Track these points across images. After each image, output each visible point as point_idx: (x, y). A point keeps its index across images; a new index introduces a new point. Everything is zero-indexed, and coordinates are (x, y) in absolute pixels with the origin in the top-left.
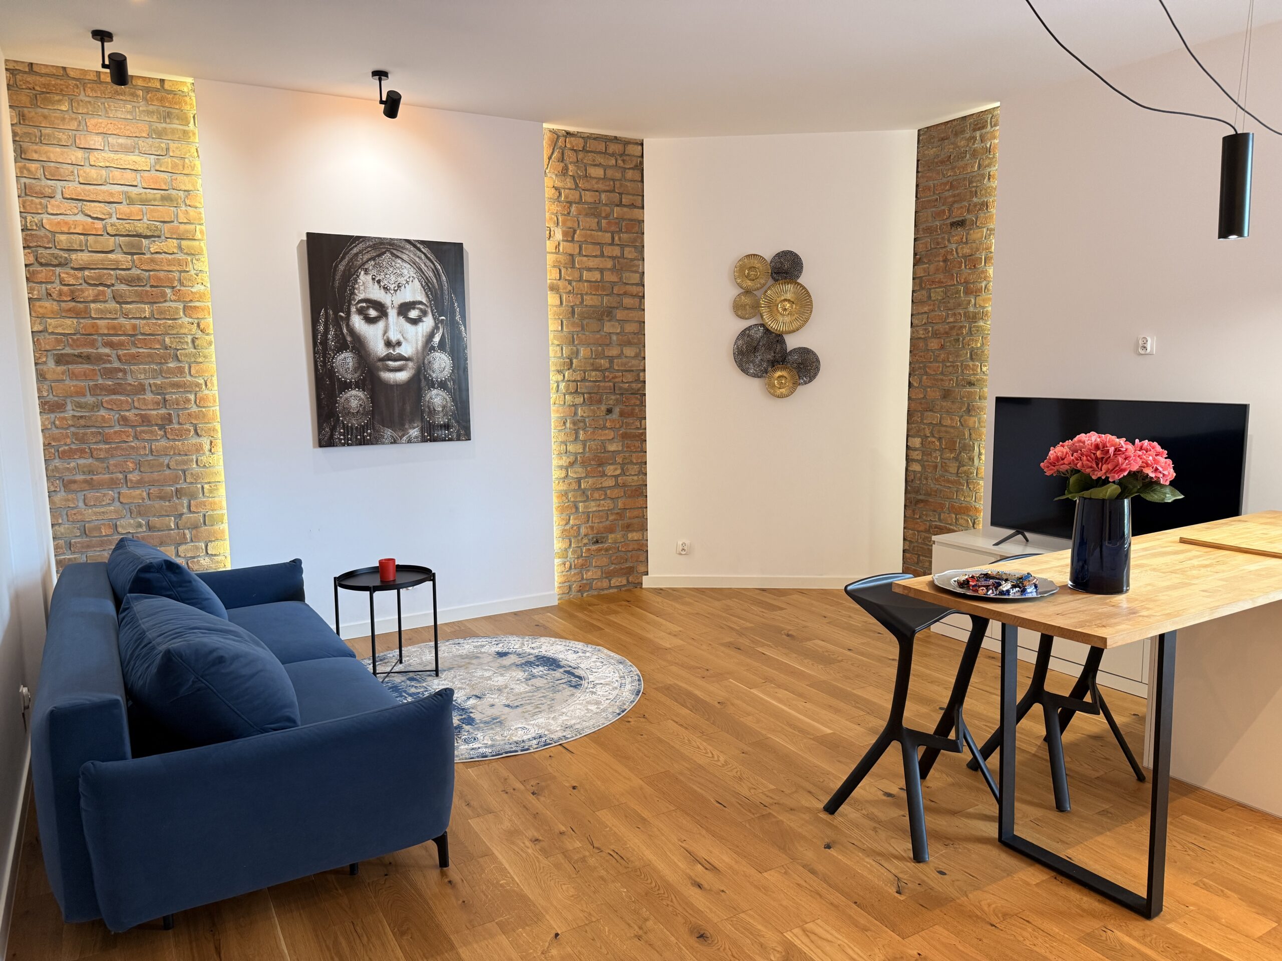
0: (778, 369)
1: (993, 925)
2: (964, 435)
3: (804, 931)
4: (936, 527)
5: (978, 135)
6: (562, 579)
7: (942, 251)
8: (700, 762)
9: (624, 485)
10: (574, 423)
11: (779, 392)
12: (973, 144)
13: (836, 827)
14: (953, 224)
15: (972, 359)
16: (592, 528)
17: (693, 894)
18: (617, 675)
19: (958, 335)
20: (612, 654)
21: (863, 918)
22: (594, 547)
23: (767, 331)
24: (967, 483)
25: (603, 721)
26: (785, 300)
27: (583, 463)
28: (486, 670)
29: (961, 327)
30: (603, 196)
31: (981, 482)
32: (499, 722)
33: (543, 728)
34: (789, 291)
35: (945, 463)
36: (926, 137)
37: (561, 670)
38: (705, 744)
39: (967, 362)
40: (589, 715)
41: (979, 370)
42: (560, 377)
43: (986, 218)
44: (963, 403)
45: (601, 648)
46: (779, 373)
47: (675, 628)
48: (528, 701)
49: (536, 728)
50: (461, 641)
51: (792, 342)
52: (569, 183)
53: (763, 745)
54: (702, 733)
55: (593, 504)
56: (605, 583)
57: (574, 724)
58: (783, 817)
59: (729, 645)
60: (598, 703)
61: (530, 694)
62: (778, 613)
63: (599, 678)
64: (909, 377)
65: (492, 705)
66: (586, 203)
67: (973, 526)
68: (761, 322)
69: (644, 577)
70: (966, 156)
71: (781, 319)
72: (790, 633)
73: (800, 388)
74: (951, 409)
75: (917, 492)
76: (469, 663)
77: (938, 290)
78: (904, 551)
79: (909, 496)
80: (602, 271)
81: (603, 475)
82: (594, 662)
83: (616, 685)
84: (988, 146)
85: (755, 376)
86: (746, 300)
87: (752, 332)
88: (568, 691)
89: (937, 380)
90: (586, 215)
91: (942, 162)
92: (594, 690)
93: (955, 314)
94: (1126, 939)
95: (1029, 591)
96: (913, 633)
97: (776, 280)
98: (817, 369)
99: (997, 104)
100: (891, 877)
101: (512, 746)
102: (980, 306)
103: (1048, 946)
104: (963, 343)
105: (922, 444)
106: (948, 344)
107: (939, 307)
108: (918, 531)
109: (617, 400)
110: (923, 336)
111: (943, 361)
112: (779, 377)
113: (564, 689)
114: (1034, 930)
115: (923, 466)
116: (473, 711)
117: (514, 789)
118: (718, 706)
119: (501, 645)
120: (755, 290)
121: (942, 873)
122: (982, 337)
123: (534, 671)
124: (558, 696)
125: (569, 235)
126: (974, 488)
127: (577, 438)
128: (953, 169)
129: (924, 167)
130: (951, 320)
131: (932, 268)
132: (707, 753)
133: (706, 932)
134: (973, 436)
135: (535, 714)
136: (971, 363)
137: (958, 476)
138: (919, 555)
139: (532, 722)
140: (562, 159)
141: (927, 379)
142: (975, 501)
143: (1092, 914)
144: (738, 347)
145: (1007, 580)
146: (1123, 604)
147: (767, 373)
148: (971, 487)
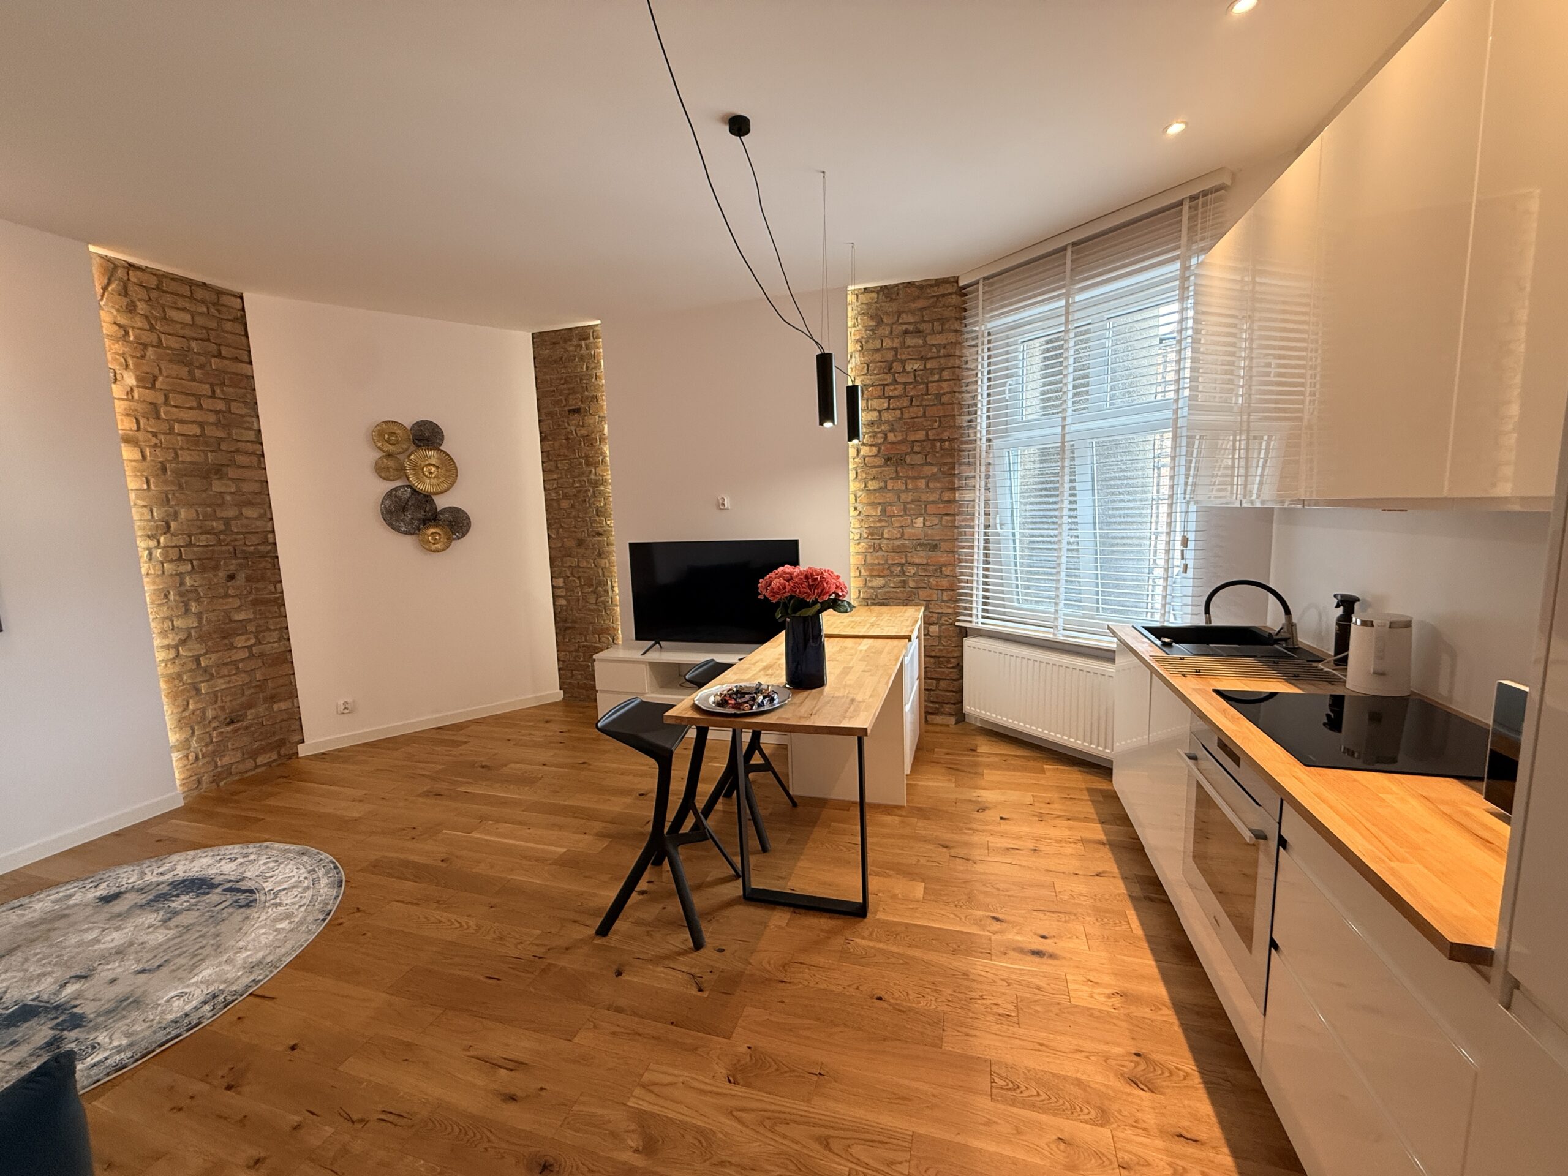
0: (430, 526)
1: (782, 982)
2: (598, 573)
3: (644, 1086)
4: (584, 646)
5: (584, 344)
6: (187, 774)
7: (564, 431)
8: (449, 939)
9: (262, 655)
10: (181, 595)
12: (581, 350)
13: (616, 948)
14: (570, 411)
15: (598, 515)
16: (223, 708)
17: (512, 1114)
18: (303, 870)
19: (584, 497)
20: (287, 846)
21: (688, 1037)
22: (229, 728)
23: (415, 491)
24: (606, 610)
25: (304, 937)
26: (430, 465)
27: (200, 639)
28: (86, 930)
29: (586, 491)
30: (194, 345)
31: (618, 608)
32: (134, 1001)
33: (214, 982)
34: (432, 456)
35: (586, 596)
36: (540, 340)
37: (219, 890)
38: (445, 914)
39: (595, 517)
40: (281, 937)
41: (604, 523)
42: (153, 543)
43: (597, 408)
44: (594, 549)
45: (266, 844)
46: (431, 530)
47: (359, 793)
48: (177, 952)
49: (203, 987)
50: (25, 900)
51: (442, 502)
52: (139, 322)
53: (507, 890)
54: (438, 902)
55: (221, 681)
56: (250, 764)
57: (264, 957)
58: (564, 962)
59: (427, 794)
60: (288, 916)
61: (177, 940)
62: (463, 747)
63: (280, 883)
64: (548, 531)
65: (113, 981)
66: (168, 348)
67: (615, 642)
68: (407, 484)
69: (300, 746)
70: (575, 359)
71: (428, 481)
72: (484, 764)
73: (454, 542)
74: (586, 554)
75: (565, 621)
76: (49, 930)
77: (563, 462)
78: (559, 670)
79: (559, 624)
80: (201, 425)
81: (232, 647)
82: (265, 864)
83: (306, 883)
84: (593, 353)
85: (406, 533)
86: (391, 463)
87: (400, 492)
88: (238, 915)
89: (571, 532)
90: (171, 361)
91: (556, 361)
92: (278, 900)
93: (580, 481)
94: (864, 943)
95: (775, 698)
96: (671, 753)
97: (418, 447)
98: (468, 525)
99: (599, 322)
100: (687, 977)
101: (168, 1030)
102: (600, 474)
103: (826, 979)
104: (589, 503)
105: (565, 583)
106: (577, 504)
107: (566, 475)
108: (570, 652)
109: (240, 565)
110: (555, 498)
111: (574, 517)
112: (432, 533)
113: (231, 914)
114: (810, 969)
115: (567, 601)
116: (77, 1002)
117: (192, 1097)
118: (442, 864)
119: (104, 885)
120: (398, 454)
121: (721, 951)
122: (605, 498)
123: (173, 905)
124: (223, 928)
125: (148, 381)
126: (612, 613)
127: (187, 611)
128: (565, 367)
129: (540, 364)
130: (577, 485)
132: (452, 923)
133: (547, 1158)
134: (606, 574)
135: (195, 966)
136: (597, 518)
137: (596, 606)
138: (572, 671)
139: (192, 981)
140: (125, 293)
141: (563, 531)
142: (616, 622)
143: (832, 933)
144: (385, 507)
145: (756, 693)
146: (837, 694)
147: (419, 530)
148: (608, 612)
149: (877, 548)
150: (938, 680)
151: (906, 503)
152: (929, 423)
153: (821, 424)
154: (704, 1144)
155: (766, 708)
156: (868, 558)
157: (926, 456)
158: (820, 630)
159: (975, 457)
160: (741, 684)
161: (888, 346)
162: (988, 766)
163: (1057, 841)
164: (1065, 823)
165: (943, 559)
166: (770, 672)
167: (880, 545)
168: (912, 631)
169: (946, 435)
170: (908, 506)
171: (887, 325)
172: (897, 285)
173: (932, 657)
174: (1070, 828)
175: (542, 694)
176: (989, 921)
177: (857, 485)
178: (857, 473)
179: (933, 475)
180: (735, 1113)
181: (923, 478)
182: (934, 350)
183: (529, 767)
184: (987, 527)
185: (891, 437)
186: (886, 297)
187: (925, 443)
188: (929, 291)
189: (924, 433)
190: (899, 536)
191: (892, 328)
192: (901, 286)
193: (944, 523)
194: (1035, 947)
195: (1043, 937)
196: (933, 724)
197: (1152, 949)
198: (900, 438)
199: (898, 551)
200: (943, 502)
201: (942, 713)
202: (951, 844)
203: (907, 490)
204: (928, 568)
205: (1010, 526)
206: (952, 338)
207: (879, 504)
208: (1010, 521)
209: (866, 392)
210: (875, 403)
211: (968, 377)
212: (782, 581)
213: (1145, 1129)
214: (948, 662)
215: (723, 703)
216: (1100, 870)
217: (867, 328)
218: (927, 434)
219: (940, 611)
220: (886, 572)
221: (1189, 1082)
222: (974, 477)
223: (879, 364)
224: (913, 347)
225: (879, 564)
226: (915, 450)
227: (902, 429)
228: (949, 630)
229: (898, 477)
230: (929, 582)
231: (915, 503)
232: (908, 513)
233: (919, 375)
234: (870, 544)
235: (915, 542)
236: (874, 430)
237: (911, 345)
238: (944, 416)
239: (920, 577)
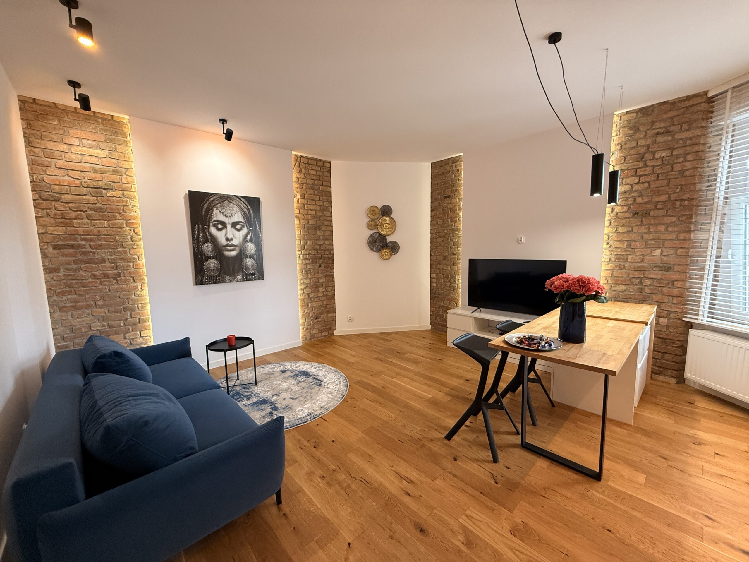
0: (384, 249)
2: (452, 273)
3: (467, 516)
4: (442, 306)
5: (454, 165)
6: (303, 335)
7: (441, 206)
8: (385, 420)
9: (327, 295)
10: (306, 271)
12: (453, 168)
13: (454, 447)
14: (445, 197)
15: (454, 245)
16: (314, 313)
17: (408, 501)
18: (336, 378)
19: (448, 236)
20: (331, 367)
22: (315, 321)
23: (380, 234)
25: (336, 402)
26: (386, 223)
27: (310, 288)
28: (278, 380)
29: (450, 234)
30: (316, 182)
31: (459, 290)
32: (290, 408)
33: (311, 409)
34: (388, 220)
35: (445, 283)
36: (434, 166)
37: (311, 377)
38: (383, 409)
39: (452, 246)
40: (329, 400)
41: (456, 249)
42: (300, 253)
43: (458, 195)
44: (451, 261)
45: (325, 365)
46: (385, 251)
47: (353, 353)
48: (300, 395)
49: (308, 409)
50: (264, 366)
51: (389, 239)
52: (302, 176)
54: (380, 403)
55: (314, 303)
56: (320, 335)
57: (324, 405)
59: (377, 359)
60: (332, 393)
61: (301, 391)
62: (390, 342)
63: (329, 380)
64: (431, 252)
65: (285, 399)
66: (309, 184)
67: (457, 306)
68: (377, 231)
69: (335, 331)
70: (450, 173)
71: (385, 230)
72: (398, 351)
73: (393, 256)
74: (447, 263)
75: (435, 293)
76: (270, 377)
77: (440, 220)
78: (430, 315)
79: (432, 295)
80: (316, 211)
81: (318, 291)
82: (324, 372)
83: (337, 383)
84: (458, 169)
85: (376, 251)
86: (372, 223)
87: (375, 235)
88: (317, 388)
89: (441, 253)
90: (309, 189)
91: (441, 175)
92: (328, 386)
93: (447, 229)
94: (598, 495)
96: (489, 362)
97: (383, 216)
98: (399, 249)
99: (462, 154)
100: (489, 474)
101: (299, 421)
102: (457, 226)
103: (571, 505)
104: (450, 240)
105: (436, 276)
106: (445, 240)
107: (441, 227)
108: (436, 308)
109: (323, 261)
110: (435, 237)
111: (443, 246)
113: (315, 387)
114: (561, 496)
115: (437, 284)
116: (276, 403)
117: (305, 446)
118: (382, 388)
119: (282, 367)
120: (375, 219)
121: (508, 468)
122: (458, 237)
123: (300, 379)
124: (313, 391)
125: (303, 196)
127: (307, 277)
128: (445, 177)
129: (433, 176)
130: (446, 231)
131: (438, 213)
132: (386, 414)
133: (423, 526)
134: (456, 273)
135: (305, 402)
136: (454, 247)
137: (450, 288)
139: (305, 406)
140: (299, 166)
141: (437, 252)
142: (457, 297)
143: (577, 482)
144: (369, 241)
145: (540, 340)
146: (592, 349)
147: (380, 250)
148: (455, 291)
149: (621, 267)
150: (664, 353)
151: (647, 241)
152: (671, 189)
153: (592, 194)
154: (497, 557)
155: (546, 349)
156: (614, 272)
157: (667, 211)
158: (583, 312)
159: (712, 210)
160: (531, 334)
161: (642, 144)
162: (705, 416)
165: (676, 276)
166: (547, 330)
167: (624, 266)
168: (649, 319)
169: (686, 196)
170: (649, 242)
171: (643, 131)
173: (659, 338)
175: (423, 325)
177: (610, 229)
178: (610, 223)
179: (672, 223)
180: (513, 550)
181: (663, 225)
182: (681, 142)
183: (416, 356)
184: (718, 257)
185: (639, 200)
186: (644, 114)
187: (667, 203)
188: (680, 105)
189: (667, 196)
190: (639, 261)
191: (646, 133)
192: (656, 106)
193: (678, 254)
198: (646, 200)
199: (639, 270)
200: (678, 240)
201: (665, 375)
202: (669, 458)
203: (649, 232)
204: (662, 281)
205: (742, 257)
206: (698, 132)
207: (626, 241)
208: (742, 253)
209: (624, 174)
210: (630, 180)
211: (709, 157)
212: (561, 282)
214: (673, 343)
215: (521, 342)
217: (626, 135)
218: (669, 197)
219: (670, 309)
220: (627, 282)
222: (710, 223)
223: (633, 156)
224: (662, 142)
225: (622, 277)
226: (657, 207)
227: (649, 195)
228: (677, 323)
229: (642, 224)
230: (662, 290)
231: (655, 241)
232: (648, 246)
233: (666, 160)
234: (617, 264)
235: (652, 265)
236: (628, 196)
237: (661, 141)
238: (685, 185)
239: (655, 287)
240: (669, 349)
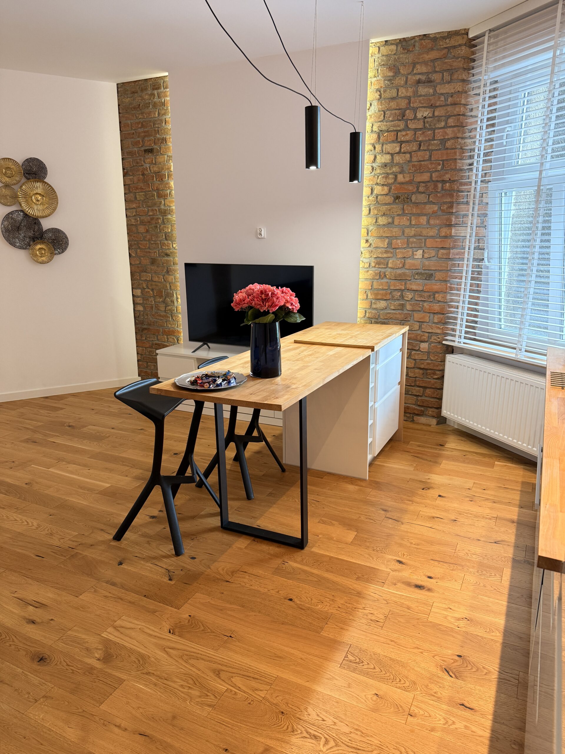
0: (38, 243)
1: (227, 581)
2: (167, 287)
3: (115, 628)
4: (156, 344)
5: (156, 93)
7: (141, 168)
8: (18, 531)
11: (40, 259)
12: (154, 99)
13: (123, 548)
14: (146, 151)
15: (166, 239)
17: (31, 631)
19: (156, 223)
21: (151, 604)
23: (26, 215)
24: (172, 316)
26: (37, 194)
29: (158, 219)
31: (180, 316)
34: (39, 187)
35: (157, 305)
36: (123, 90)
38: (19, 516)
39: (164, 241)
41: (171, 246)
43: (166, 149)
44: (164, 266)
46: (39, 246)
51: (46, 224)
53: (64, 506)
54: (17, 508)
58: (87, 553)
59: (27, 441)
62: (60, 412)
64: (129, 250)
67: (178, 342)
68: (20, 209)
70: (150, 106)
71: (36, 207)
72: (70, 424)
73: (55, 256)
74: (157, 271)
75: (142, 323)
77: (140, 194)
78: (138, 361)
79: (138, 326)
84: (163, 101)
85: (21, 248)
86: (8, 192)
87: (15, 216)
89: (146, 252)
91: (135, 108)
93: (152, 210)
94: (295, 565)
95: (232, 382)
96: (163, 417)
97: (28, 179)
98: (67, 244)
99: (166, 74)
100: (163, 571)
102: (168, 205)
103: (258, 583)
104: (160, 229)
105: (142, 293)
106: (151, 229)
107: (143, 205)
108: (146, 348)
110: (134, 224)
111: (149, 240)
112: (40, 249)
114: (249, 576)
115: (144, 307)
118: (26, 486)
120: (13, 185)
121: (193, 558)
122: (171, 225)
126: (176, 319)
128: (142, 113)
129: (123, 110)
130: (151, 213)
132: (23, 522)
133: (44, 655)
134: (172, 287)
136: (166, 242)
137: (165, 312)
138: (147, 362)
141: (140, 251)
142: (177, 327)
143: (276, 556)
144: (5, 227)
145: (218, 377)
147: (30, 246)
148: (174, 318)
149: (381, 276)
150: (425, 388)
151: (409, 237)
152: (433, 165)
153: (308, 166)
154: (141, 662)
155: (222, 387)
156: (375, 283)
157: (429, 195)
161: (402, 95)
162: (448, 458)
163: (476, 516)
164: (490, 504)
165: (437, 286)
167: (384, 273)
168: (378, 343)
169: (447, 177)
170: (411, 240)
171: (403, 75)
172: (413, 38)
174: (491, 508)
175: (127, 378)
176: (394, 563)
177: (369, 220)
178: (370, 210)
179: (434, 212)
180: (166, 649)
181: (425, 215)
182: (442, 98)
183: (101, 429)
184: (476, 260)
185: (400, 178)
186: (404, 49)
187: (429, 184)
188: (441, 43)
189: (429, 174)
190: (401, 266)
191: (407, 78)
192: (417, 39)
193: (440, 256)
194: (419, 583)
195: (430, 577)
196: (418, 423)
197: (510, 595)
198: (407, 179)
199: (400, 278)
200: (441, 237)
201: (427, 415)
202: (390, 509)
203: (411, 226)
204: (423, 294)
205: (497, 260)
206: (458, 87)
207: (387, 237)
208: (497, 256)
209: (382, 138)
210: (389, 147)
211: (472, 124)
212: (245, 295)
213: (438, 698)
214: (434, 374)
215: (194, 382)
216: (499, 539)
217: (386, 78)
218: (431, 177)
219: (430, 331)
220: (388, 297)
221: (487, 677)
223: (394, 112)
224: (424, 96)
225: (383, 289)
226: (419, 190)
227: (410, 171)
228: (438, 348)
229: (403, 214)
230: (423, 306)
231: (417, 237)
232: (410, 246)
233: (427, 122)
234: (377, 272)
235: (414, 271)
236: (388, 171)
237: (423, 94)
238: (447, 160)
239: (416, 302)
240: (430, 381)
